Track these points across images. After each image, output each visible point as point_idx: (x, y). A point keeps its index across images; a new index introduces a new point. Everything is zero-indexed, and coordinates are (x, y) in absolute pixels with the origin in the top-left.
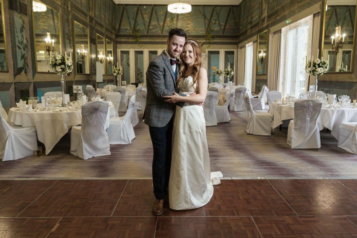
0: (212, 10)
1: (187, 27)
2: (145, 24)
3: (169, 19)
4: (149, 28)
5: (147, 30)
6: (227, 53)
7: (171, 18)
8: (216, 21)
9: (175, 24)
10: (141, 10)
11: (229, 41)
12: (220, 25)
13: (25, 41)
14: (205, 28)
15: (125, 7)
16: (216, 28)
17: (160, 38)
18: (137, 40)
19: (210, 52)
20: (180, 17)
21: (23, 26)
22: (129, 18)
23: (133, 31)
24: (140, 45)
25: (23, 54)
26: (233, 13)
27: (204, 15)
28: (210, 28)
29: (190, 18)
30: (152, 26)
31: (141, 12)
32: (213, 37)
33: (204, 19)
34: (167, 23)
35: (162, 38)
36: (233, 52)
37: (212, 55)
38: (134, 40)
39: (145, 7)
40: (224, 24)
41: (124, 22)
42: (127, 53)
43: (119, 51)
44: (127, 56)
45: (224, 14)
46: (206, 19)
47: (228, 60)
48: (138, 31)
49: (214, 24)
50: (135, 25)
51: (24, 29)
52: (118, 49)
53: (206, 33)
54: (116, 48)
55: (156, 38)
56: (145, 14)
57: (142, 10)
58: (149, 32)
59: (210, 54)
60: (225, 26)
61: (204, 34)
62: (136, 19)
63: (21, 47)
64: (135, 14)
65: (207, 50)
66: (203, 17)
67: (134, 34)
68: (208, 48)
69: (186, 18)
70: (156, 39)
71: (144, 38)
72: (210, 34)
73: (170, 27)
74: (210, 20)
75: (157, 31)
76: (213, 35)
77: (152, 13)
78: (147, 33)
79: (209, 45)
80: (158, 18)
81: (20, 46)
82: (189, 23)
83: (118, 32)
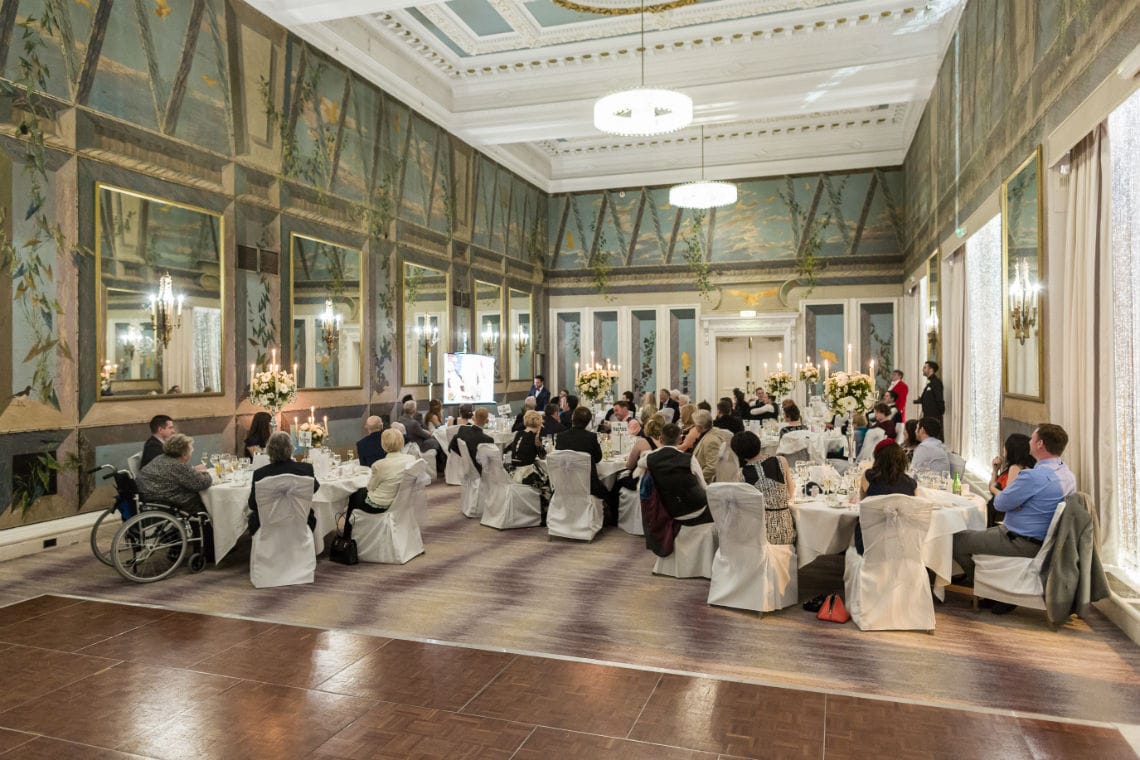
0: (816, 185)
1: (743, 240)
2: (622, 241)
3: (690, 222)
4: (632, 248)
5: (628, 254)
6: (868, 309)
7: (696, 219)
8: (829, 217)
10: (612, 203)
11: (875, 273)
12: (842, 227)
13: (268, 328)
14: (797, 240)
15: (571, 200)
16: (831, 237)
17: (663, 275)
18: (602, 284)
19: (814, 310)
20: (718, 215)
21: (267, 298)
22: (580, 228)
23: (591, 259)
24: (610, 296)
25: (261, 354)
26: (886, 190)
27: (791, 202)
28: (813, 238)
29: (748, 213)
30: (643, 242)
31: (613, 209)
32: (823, 265)
33: (794, 215)
34: (682, 234)
35: (670, 275)
36: (891, 304)
37: (819, 318)
38: (593, 285)
39: (622, 195)
40: (855, 226)
41: (570, 238)
42: (575, 317)
43: (553, 314)
44: (574, 326)
45: (854, 195)
46: (800, 213)
47: (873, 331)
48: (604, 259)
49: (826, 225)
50: (595, 244)
51: (267, 303)
52: (551, 310)
53: (799, 255)
54: (547, 306)
55: (653, 275)
56: (623, 212)
57: (616, 202)
58: (634, 259)
59: (811, 313)
60: (860, 230)
61: (795, 258)
62: (599, 228)
63: (259, 341)
64: (598, 215)
65: (802, 306)
66: (788, 208)
67: (593, 268)
68: (806, 298)
69: (739, 216)
70: (651, 278)
71: (621, 276)
72: (811, 255)
73: (692, 243)
74: (812, 214)
75: (654, 256)
76: (822, 257)
77: (641, 210)
78: (629, 263)
79: (809, 288)
80: (656, 221)
81: (255, 338)
82: (746, 227)
83: (554, 266)
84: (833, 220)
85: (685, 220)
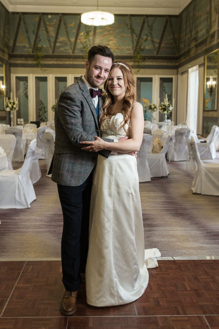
0: (142, 21)
1: (109, 45)
2: (49, 41)
3: (84, 34)
4: (55, 45)
5: (52, 48)
6: (163, 80)
7: (86, 32)
8: (147, 37)
9: (91, 41)
10: (44, 20)
11: (166, 64)
12: (153, 42)
14: (133, 46)
15: (22, 17)
16: (148, 46)
17: (70, 60)
18: (39, 62)
19: (140, 80)
20: (98, 31)
22: (27, 32)
23: (33, 49)
24: (44, 69)
26: (171, 26)
27: (131, 28)
28: (140, 46)
29: (111, 32)
30: (60, 42)
31: (45, 24)
32: (144, 59)
33: (132, 34)
34: (80, 39)
35: (74, 59)
36: (172, 79)
37: (142, 83)
38: (34, 62)
39: (50, 17)
40: (158, 41)
41: (20, 37)
42: (25, 79)
43: (13, 77)
44: (25, 84)
45: (158, 27)
46: (135, 33)
47: (165, 90)
48: (40, 49)
49: (146, 40)
50: (35, 41)
52: (12, 75)
53: (134, 53)
54: (10, 73)
55: (65, 59)
56: (50, 26)
57: (46, 20)
58: (56, 50)
59: (139, 81)
60: (160, 43)
61: (132, 55)
62: (37, 33)
64: (36, 26)
65: (135, 77)
66: (130, 31)
67: (34, 54)
68: (137, 74)
69: (106, 33)
70: (64, 61)
71: (49, 59)
72: (139, 54)
73: (85, 44)
74: (140, 35)
75: (65, 50)
76: (144, 55)
77: (59, 25)
78: (53, 52)
79: (138, 69)
80: (67, 32)
82: (111, 38)
83: (13, 51)
84: (149, 38)
85: (81, 33)
